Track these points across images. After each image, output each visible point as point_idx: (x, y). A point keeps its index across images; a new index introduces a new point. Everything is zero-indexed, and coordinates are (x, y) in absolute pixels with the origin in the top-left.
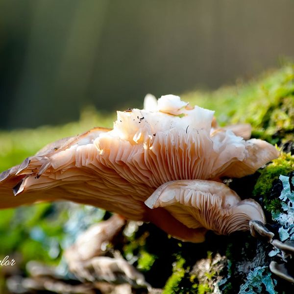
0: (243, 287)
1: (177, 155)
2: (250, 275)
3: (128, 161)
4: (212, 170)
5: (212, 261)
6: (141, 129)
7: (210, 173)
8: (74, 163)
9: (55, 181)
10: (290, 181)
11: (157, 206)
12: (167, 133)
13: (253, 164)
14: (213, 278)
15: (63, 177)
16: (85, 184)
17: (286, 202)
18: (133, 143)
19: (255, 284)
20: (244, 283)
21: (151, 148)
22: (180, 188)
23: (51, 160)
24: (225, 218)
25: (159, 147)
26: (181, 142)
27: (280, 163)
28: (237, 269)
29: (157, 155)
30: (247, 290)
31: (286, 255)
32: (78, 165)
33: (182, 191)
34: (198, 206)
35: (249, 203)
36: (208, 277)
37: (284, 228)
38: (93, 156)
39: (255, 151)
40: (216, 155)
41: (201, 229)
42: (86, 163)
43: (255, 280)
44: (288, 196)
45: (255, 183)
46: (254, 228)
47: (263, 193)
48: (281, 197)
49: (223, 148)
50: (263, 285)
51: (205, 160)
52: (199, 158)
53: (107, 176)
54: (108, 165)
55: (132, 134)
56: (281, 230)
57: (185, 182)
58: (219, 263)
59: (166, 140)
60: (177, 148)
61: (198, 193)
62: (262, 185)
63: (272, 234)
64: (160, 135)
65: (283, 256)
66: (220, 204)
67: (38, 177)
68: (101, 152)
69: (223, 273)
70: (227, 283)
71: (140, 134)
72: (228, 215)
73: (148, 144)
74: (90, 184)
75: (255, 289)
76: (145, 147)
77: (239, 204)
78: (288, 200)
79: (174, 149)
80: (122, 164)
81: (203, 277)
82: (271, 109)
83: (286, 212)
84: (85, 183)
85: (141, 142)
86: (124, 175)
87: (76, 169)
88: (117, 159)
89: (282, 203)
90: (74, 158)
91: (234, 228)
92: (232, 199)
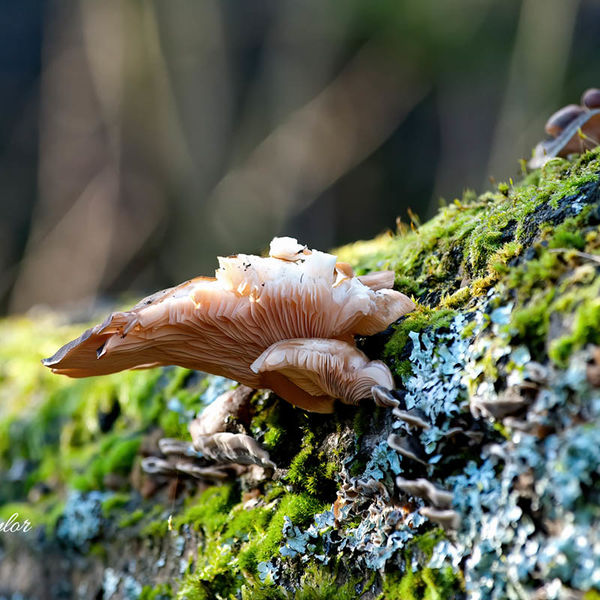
0: (369, 465)
1: (290, 309)
2: (375, 450)
3: (232, 316)
4: (334, 326)
5: (341, 436)
6: (246, 279)
7: (333, 329)
8: (168, 319)
9: (146, 341)
10: (420, 338)
11: (263, 370)
12: (277, 282)
13: (384, 318)
14: (340, 455)
15: (156, 336)
16: (185, 344)
17: (416, 364)
18: (238, 295)
19: (381, 462)
20: (370, 460)
21: (258, 301)
22: (293, 348)
23: (139, 316)
24: (348, 383)
25: (267, 299)
26: (294, 293)
27: (417, 316)
28: (365, 444)
29: (266, 310)
30: (372, 468)
31: (410, 426)
32: (172, 322)
33: (296, 351)
34: (315, 369)
35: (377, 365)
36: (336, 454)
37: (412, 394)
38: (190, 311)
39: (387, 303)
40: (340, 308)
41: (326, 397)
42: (182, 319)
43: (381, 457)
44: (418, 357)
45: (387, 341)
46: (377, 395)
47: (394, 353)
48: (411, 359)
49: (347, 300)
50: (388, 462)
51: (324, 314)
52: (316, 312)
53: (210, 334)
54: (208, 321)
55: (236, 284)
56: (408, 396)
57: (300, 341)
58: (347, 437)
59: (276, 289)
60: (288, 301)
61: (315, 354)
62: (394, 344)
63: (398, 402)
64: (269, 285)
65: (407, 427)
66: (342, 366)
67: (124, 336)
68: (198, 306)
69: (351, 449)
70: (353, 461)
71: (245, 284)
72: (351, 379)
73: (254, 296)
74: (191, 343)
75: (381, 467)
76: (252, 299)
77: (366, 366)
78: (417, 361)
79: (286, 302)
80: (226, 320)
81: (331, 454)
82: (423, 252)
83: (415, 376)
84: (185, 342)
85: (246, 294)
86: (230, 333)
87: (171, 326)
88: (219, 314)
89: (412, 365)
90: (167, 313)
91: (359, 395)
92: (357, 361)
